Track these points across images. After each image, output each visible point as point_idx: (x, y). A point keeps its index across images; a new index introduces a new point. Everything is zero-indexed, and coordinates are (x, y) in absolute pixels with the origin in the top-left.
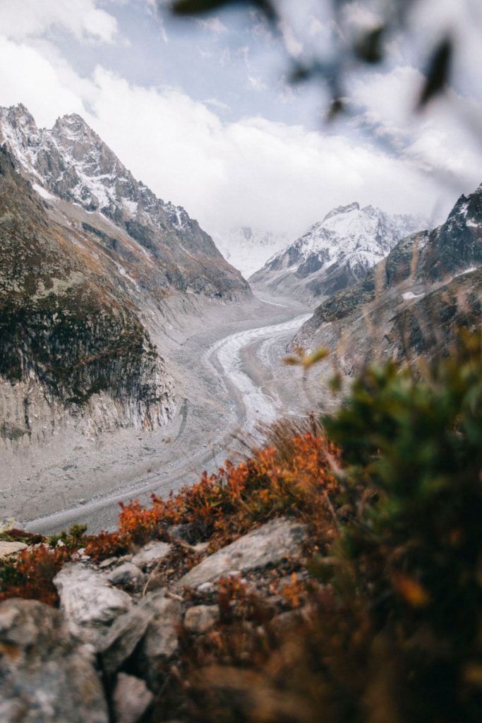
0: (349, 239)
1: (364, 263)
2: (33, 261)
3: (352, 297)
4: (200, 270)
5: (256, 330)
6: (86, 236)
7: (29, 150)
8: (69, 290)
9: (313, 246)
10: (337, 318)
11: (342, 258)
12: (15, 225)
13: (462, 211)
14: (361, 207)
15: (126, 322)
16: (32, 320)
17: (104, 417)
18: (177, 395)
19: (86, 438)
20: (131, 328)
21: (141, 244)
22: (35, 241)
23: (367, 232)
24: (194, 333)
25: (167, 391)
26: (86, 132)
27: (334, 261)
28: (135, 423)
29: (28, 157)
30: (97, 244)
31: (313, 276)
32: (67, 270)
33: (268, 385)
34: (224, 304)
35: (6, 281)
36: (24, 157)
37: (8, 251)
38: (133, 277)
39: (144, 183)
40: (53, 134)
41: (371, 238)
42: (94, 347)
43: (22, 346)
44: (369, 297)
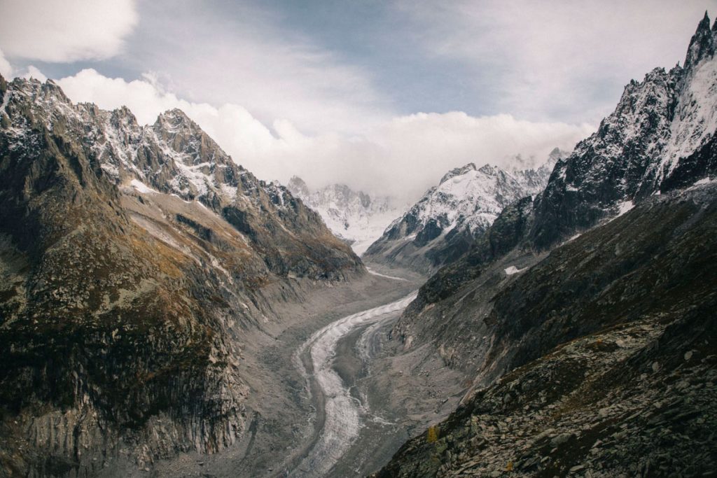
0: (468, 202)
1: (485, 225)
2: (99, 274)
3: (456, 274)
4: (304, 250)
5: (362, 313)
6: (180, 228)
7: (130, 147)
8: (135, 301)
9: (431, 211)
10: (440, 299)
11: (461, 223)
12: (87, 236)
13: (561, 175)
14: (478, 169)
15: (194, 331)
16: (90, 339)
17: (162, 442)
18: (248, 408)
19: (140, 468)
20: (199, 337)
21: (240, 230)
22: (107, 250)
23: (486, 192)
24: (293, 323)
25: (235, 405)
26: (186, 124)
27: (453, 225)
28: (198, 445)
29: (129, 154)
30: (190, 235)
31: (432, 244)
32: (137, 279)
33: (360, 384)
34: (330, 285)
35: (69, 298)
36: (124, 155)
37: (77, 265)
38: (227, 269)
39: (244, 167)
40: (154, 129)
41: (491, 198)
42: (154, 363)
43: (77, 369)
44: (473, 272)
